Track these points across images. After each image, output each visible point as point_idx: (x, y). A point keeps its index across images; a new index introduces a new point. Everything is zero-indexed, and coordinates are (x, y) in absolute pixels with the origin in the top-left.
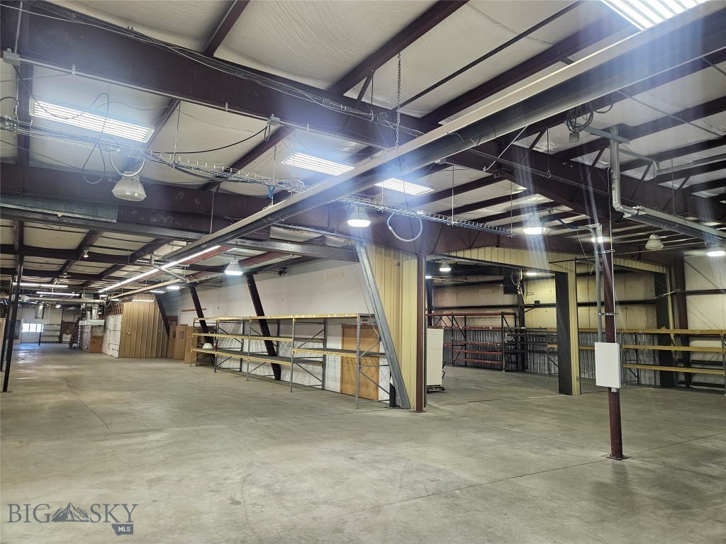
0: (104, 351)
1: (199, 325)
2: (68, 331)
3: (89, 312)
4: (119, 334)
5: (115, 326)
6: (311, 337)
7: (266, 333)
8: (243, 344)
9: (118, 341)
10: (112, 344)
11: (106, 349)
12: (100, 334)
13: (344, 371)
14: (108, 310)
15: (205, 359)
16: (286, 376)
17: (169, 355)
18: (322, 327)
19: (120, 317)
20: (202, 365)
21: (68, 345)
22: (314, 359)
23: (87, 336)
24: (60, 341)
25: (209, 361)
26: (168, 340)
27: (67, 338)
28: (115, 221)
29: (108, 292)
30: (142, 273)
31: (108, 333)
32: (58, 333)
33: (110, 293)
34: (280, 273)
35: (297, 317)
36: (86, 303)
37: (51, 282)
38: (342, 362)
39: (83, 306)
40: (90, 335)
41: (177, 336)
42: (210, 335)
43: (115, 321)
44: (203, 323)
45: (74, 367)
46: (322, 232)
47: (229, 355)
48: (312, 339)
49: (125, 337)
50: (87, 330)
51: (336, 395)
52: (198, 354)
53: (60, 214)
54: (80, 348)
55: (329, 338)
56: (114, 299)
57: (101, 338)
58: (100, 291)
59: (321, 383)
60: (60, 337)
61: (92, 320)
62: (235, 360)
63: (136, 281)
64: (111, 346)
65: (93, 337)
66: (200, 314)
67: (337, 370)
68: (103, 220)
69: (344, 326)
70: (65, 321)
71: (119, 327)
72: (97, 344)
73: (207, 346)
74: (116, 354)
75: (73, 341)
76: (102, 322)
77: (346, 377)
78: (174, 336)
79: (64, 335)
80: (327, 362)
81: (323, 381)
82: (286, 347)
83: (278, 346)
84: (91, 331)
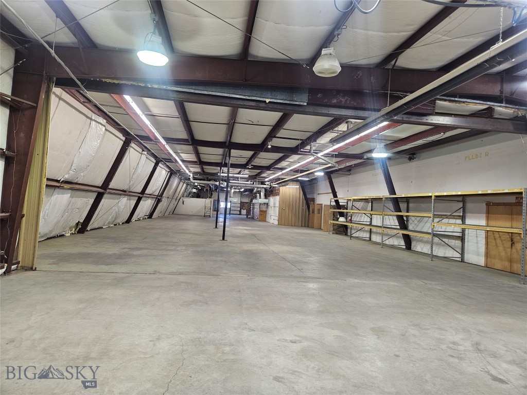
0: (267, 220)
1: (334, 204)
2: (244, 208)
3: (258, 195)
4: (277, 209)
5: (275, 204)
6: (449, 214)
7: (398, 209)
8: (371, 219)
9: (277, 214)
10: (273, 216)
11: (268, 219)
12: (264, 209)
13: (489, 246)
14: (270, 193)
15: (339, 229)
16: (418, 247)
17: (310, 225)
18: (461, 205)
19: (278, 198)
20: (337, 234)
21: (246, 216)
22: (450, 234)
23: (257, 210)
24: (240, 214)
25: (343, 230)
26: (309, 214)
27: (244, 212)
28: (305, 104)
29: (270, 180)
30: (299, 162)
31: (270, 208)
32: (239, 209)
33: (271, 181)
34: (410, 159)
35: (437, 194)
36: (258, 188)
37: (239, 173)
38: (487, 238)
39: (255, 191)
40: (259, 210)
41: (316, 212)
42: (342, 211)
43: (274, 200)
44: (337, 202)
45: (255, 228)
46: (489, 103)
47: (360, 227)
48: (450, 215)
49: (281, 211)
50: (257, 207)
51: (481, 268)
52: (334, 225)
53: (268, 101)
54: (253, 218)
55: (467, 215)
56: (274, 185)
57: (265, 212)
58: (266, 180)
59: (460, 256)
60: (240, 211)
61: (261, 200)
62: (365, 231)
63: (291, 170)
64: (273, 217)
65: (261, 211)
66: (335, 195)
67: (479, 245)
68: (297, 103)
69: (488, 204)
70: (242, 201)
71: (277, 205)
72: (263, 215)
73: (342, 219)
74: (276, 223)
75: (248, 213)
76: (266, 201)
77: (493, 252)
78: (313, 212)
79: (242, 210)
80: (466, 237)
81: (462, 254)
82: (416, 222)
83: (407, 221)
84: (260, 207)
